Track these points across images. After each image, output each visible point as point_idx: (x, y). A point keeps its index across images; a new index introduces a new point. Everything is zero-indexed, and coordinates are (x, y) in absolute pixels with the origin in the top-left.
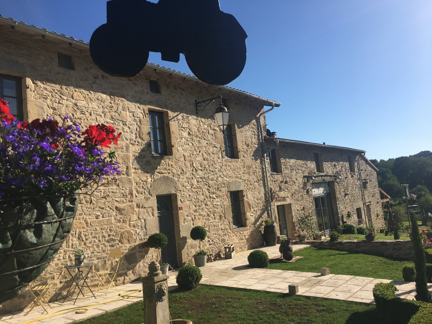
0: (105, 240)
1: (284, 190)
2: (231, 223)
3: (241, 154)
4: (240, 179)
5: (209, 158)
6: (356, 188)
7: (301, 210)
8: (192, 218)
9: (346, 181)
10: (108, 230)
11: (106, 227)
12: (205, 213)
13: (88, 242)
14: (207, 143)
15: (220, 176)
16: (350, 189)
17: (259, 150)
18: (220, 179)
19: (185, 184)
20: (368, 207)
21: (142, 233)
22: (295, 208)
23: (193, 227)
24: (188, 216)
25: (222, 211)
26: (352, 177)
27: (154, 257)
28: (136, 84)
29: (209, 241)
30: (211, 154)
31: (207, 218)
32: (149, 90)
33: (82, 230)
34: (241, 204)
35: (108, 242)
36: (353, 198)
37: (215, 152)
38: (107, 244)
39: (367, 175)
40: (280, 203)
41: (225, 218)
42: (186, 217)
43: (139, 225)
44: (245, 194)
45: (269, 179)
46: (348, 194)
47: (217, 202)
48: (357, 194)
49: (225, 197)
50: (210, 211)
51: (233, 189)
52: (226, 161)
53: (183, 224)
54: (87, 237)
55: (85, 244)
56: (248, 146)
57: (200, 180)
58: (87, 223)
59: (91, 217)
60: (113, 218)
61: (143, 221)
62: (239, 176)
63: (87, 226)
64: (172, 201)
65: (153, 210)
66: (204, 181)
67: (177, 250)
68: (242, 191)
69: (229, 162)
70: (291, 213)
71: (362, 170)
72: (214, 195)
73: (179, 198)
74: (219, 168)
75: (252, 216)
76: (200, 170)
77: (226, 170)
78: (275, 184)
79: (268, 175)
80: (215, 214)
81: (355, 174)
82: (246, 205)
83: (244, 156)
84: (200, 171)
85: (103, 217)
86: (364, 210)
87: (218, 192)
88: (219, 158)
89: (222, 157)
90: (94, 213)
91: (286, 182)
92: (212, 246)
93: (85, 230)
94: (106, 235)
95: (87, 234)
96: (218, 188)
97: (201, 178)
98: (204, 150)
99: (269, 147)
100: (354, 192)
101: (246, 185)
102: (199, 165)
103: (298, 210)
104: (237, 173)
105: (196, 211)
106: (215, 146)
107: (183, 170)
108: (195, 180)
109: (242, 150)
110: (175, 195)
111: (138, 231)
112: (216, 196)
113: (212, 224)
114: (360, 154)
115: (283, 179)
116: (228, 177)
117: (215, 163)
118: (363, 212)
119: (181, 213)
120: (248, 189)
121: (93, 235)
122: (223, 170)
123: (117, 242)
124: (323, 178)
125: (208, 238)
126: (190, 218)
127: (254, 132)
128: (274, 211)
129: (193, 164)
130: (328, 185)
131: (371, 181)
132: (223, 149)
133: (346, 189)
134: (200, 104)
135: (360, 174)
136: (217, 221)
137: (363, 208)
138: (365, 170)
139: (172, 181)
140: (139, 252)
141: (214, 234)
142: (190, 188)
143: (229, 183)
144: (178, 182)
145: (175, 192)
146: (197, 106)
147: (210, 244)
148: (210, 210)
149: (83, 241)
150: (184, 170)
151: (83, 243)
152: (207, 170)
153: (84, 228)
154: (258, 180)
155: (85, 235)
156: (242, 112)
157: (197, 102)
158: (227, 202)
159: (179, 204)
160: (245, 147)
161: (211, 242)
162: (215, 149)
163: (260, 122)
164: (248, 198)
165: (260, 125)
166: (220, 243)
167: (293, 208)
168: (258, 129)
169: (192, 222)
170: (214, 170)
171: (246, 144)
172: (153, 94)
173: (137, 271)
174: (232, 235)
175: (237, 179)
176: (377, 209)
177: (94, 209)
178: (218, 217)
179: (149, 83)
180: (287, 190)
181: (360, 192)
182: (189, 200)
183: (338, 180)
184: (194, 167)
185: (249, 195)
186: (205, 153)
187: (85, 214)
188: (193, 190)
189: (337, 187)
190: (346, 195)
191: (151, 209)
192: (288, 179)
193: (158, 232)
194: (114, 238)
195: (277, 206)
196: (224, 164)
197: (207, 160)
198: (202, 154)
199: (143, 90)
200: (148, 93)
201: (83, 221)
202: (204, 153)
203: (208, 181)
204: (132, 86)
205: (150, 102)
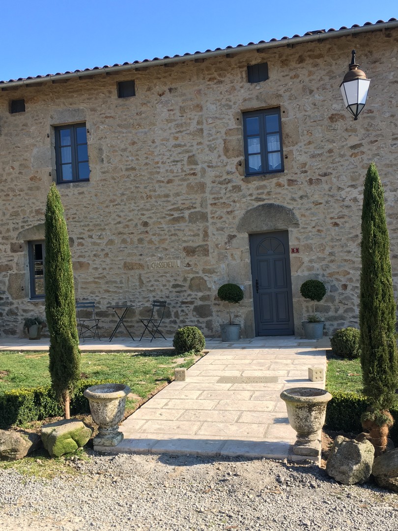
0: (169, 285)
8: (321, 266)
10: (173, 274)
11: (170, 270)
13: (149, 285)
21: (220, 282)
24: (311, 263)
28: (220, 82)
32: (244, 83)
33: (142, 272)
38: (172, 289)
43: (218, 270)
53: (298, 274)
54: (148, 280)
58: (147, 265)
59: (151, 259)
60: (179, 261)
61: (224, 265)
63: (148, 268)
65: (241, 252)
73: (292, 235)
85: (166, 259)
90: (156, 254)
93: (146, 272)
94: (170, 279)
108: (335, 205)
111: (215, 278)
119: (296, 257)
121: (155, 279)
123: (185, 289)
126: (315, 266)
142: (321, 218)
145: (284, 227)
149: (143, 283)
151: (143, 286)
153: (144, 270)
155: (146, 278)
159: (293, 245)
169: (320, 272)
172: (253, 85)
177: (155, 250)
179: (245, 72)
187: (144, 256)
188: (329, 221)
191: (238, 251)
194: (180, 284)
199: (233, 86)
200: (241, 87)
201: (142, 263)
204: (215, 86)
205: (245, 100)
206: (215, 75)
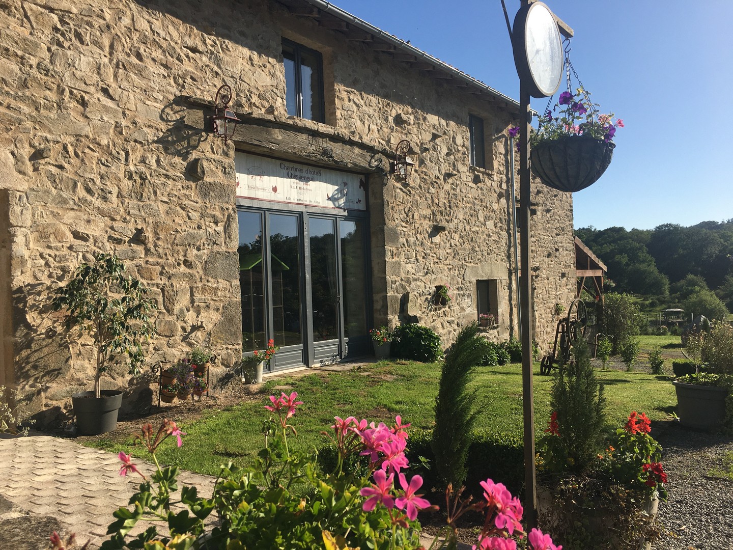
6: (487, 218)
16: (460, 216)
26: (477, 180)
39: (539, 192)
46: (446, 230)
48: (489, 236)
86: (510, 288)
131: (548, 211)
133: (444, 210)
176: (559, 293)
181: (504, 234)
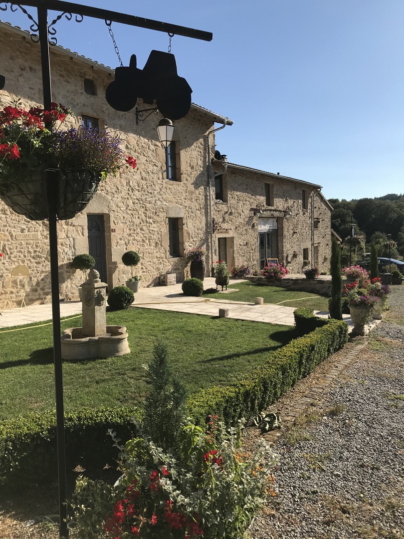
0: (31, 256)
1: (228, 222)
2: (167, 252)
3: (184, 177)
4: (181, 205)
5: (147, 177)
6: (306, 227)
7: (244, 245)
8: (125, 242)
9: (297, 218)
10: (34, 246)
11: (32, 242)
12: (140, 239)
13: (13, 256)
14: (146, 160)
15: (159, 199)
16: (300, 227)
17: (204, 175)
18: (158, 202)
19: (120, 204)
20: (316, 249)
21: (70, 253)
22: (237, 242)
23: (125, 251)
24: (121, 240)
25: (159, 238)
26: (304, 214)
27: (82, 279)
28: (69, 82)
29: (143, 268)
30: (150, 173)
31: (142, 243)
32: (83, 91)
33: (6, 243)
34: (180, 233)
35: (34, 258)
36: (301, 237)
37: (155, 171)
38: (32, 260)
39: (320, 214)
40: (221, 236)
41: (161, 245)
42: (119, 241)
43: (68, 243)
44: (184, 221)
45: (212, 208)
46: (296, 233)
47: (154, 227)
48: (306, 233)
49: (163, 223)
50: (146, 237)
51: (173, 215)
52: (166, 183)
53: (115, 247)
54: (12, 251)
55: (10, 258)
56: (192, 168)
57: (137, 201)
58: (12, 236)
59: (16, 230)
60: (39, 233)
61: (71, 239)
62: (180, 201)
63: (12, 239)
64: (104, 221)
65: (83, 229)
66: (140, 203)
67: (108, 275)
68: (182, 218)
69: (170, 185)
70: (232, 247)
71: (315, 207)
72: (151, 220)
73: (112, 219)
74: (159, 190)
75: (191, 246)
76: (136, 190)
77: (167, 193)
78: (219, 214)
79: (212, 203)
80: (151, 240)
81: (307, 211)
82: (185, 234)
83: (187, 180)
84: (137, 192)
85: (29, 231)
86: (312, 251)
87: (155, 217)
88: (159, 179)
89: (163, 178)
90: (20, 225)
91: (231, 214)
92: (145, 274)
93: (10, 243)
94: (32, 250)
95: (12, 247)
96: (156, 213)
97: (137, 199)
98: (143, 167)
99: (216, 171)
100: (303, 231)
101: (187, 213)
102: (136, 184)
103: (240, 245)
104: (178, 198)
105: (130, 235)
106: (155, 165)
107: (118, 189)
108: (131, 201)
109: (186, 172)
110: (108, 216)
111: (66, 250)
112: (153, 221)
113: (146, 250)
114: (316, 189)
115: (228, 210)
116: (167, 202)
117: (154, 184)
118: (310, 253)
119: (114, 235)
120: (188, 217)
121: (18, 249)
122: (163, 193)
123: (43, 259)
124: (272, 212)
125: (142, 264)
126: (123, 242)
127: (200, 152)
128: (214, 244)
129: (129, 182)
130: (277, 221)
131: (323, 220)
132: (164, 168)
133: (296, 226)
134: (141, 113)
135: (312, 212)
136: (152, 248)
137: (311, 249)
138: (319, 208)
139: (105, 199)
140: (67, 272)
141: (148, 262)
142: (125, 209)
143: (168, 208)
144: (111, 201)
145: (108, 212)
146: (137, 115)
147: (143, 272)
148: (146, 235)
149: (7, 254)
150: (120, 189)
151: (7, 257)
152: (144, 191)
153: (8, 241)
154: (200, 208)
155: (10, 249)
156: (189, 128)
157: (138, 110)
158: (165, 229)
159: (112, 226)
160: (189, 169)
161: (145, 270)
162: (155, 167)
163: (208, 142)
164: (187, 227)
165: (208, 145)
166: (154, 271)
167: (235, 243)
168: (205, 149)
169: (125, 247)
170: (152, 192)
171: (190, 165)
172: (89, 96)
173: (64, 292)
174: (167, 264)
175: (177, 205)
176: (326, 251)
177: (19, 221)
178: (154, 244)
179: (83, 82)
180: (231, 222)
181: (310, 231)
182: (123, 223)
183: (288, 216)
184: (130, 186)
185: (189, 223)
186: (144, 171)
187: (9, 226)
188: (129, 212)
189: (286, 224)
190: (294, 233)
191: (81, 227)
192: (233, 210)
193: (87, 253)
194: (40, 255)
195: (218, 238)
196: (164, 187)
197: (146, 180)
198: (141, 173)
199: (76, 90)
200: (82, 94)
201: (7, 233)
202: (142, 171)
203: (145, 203)
204: (64, 83)
205: (84, 105)
206: (64, 73)
